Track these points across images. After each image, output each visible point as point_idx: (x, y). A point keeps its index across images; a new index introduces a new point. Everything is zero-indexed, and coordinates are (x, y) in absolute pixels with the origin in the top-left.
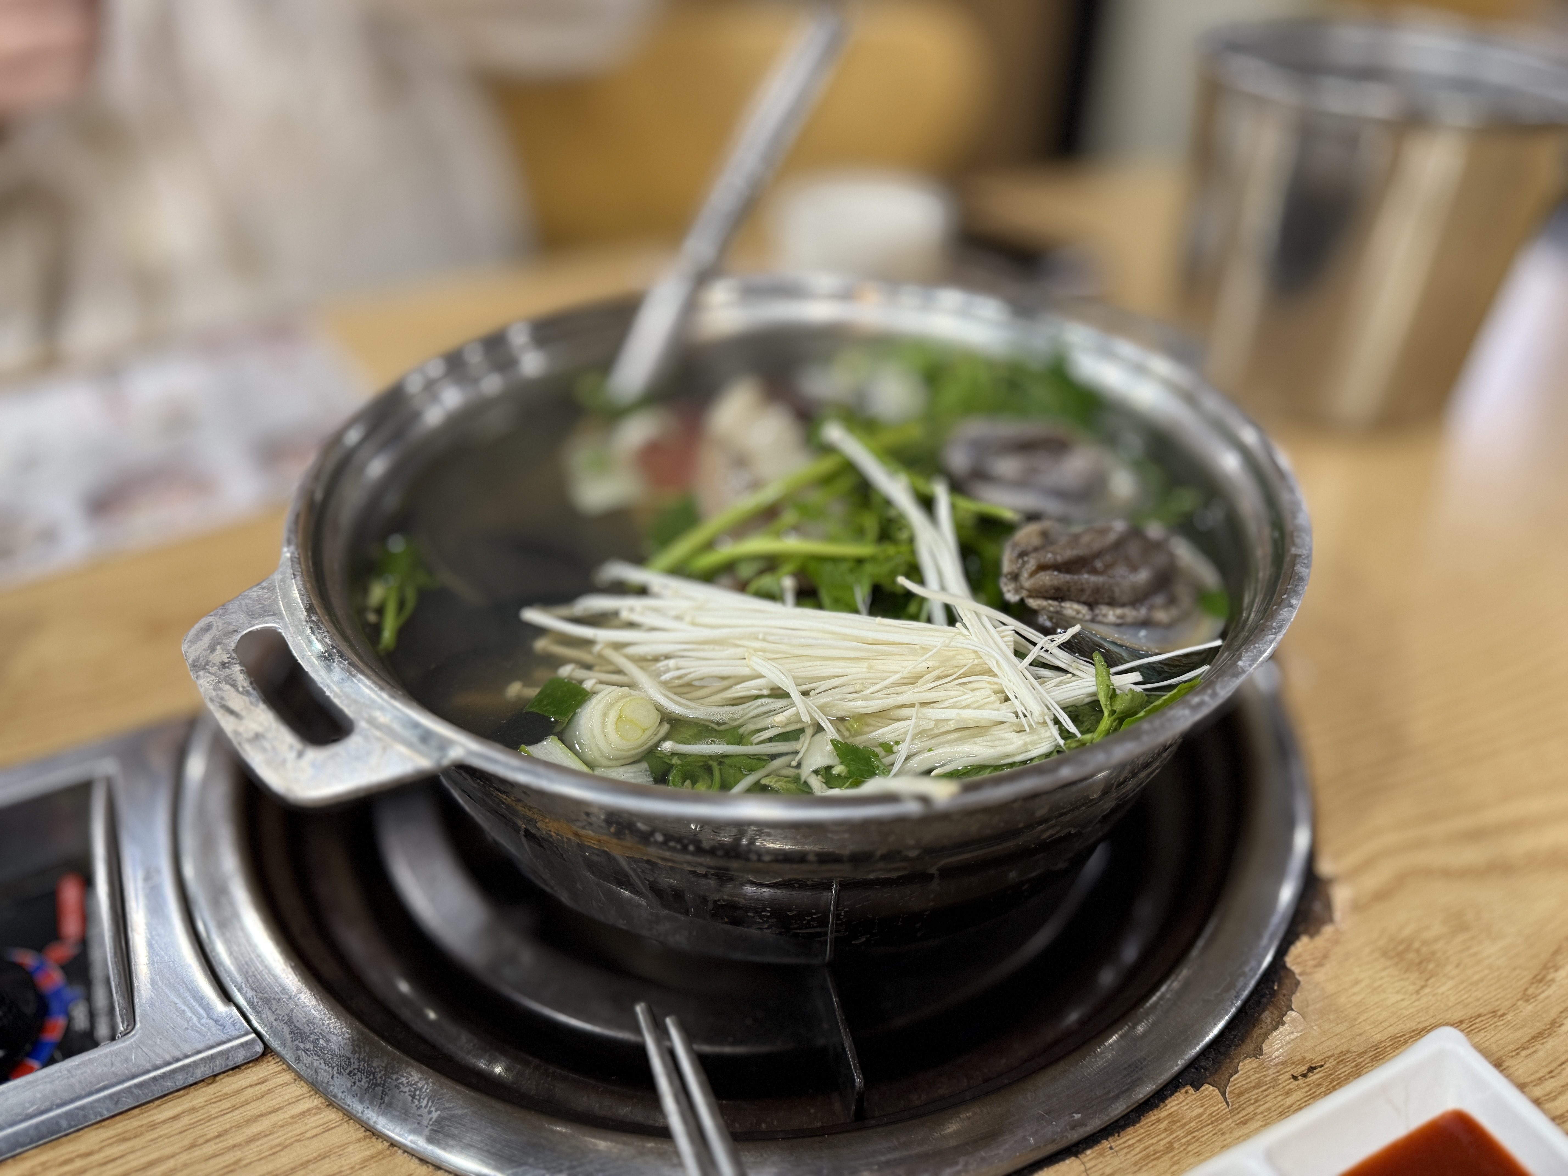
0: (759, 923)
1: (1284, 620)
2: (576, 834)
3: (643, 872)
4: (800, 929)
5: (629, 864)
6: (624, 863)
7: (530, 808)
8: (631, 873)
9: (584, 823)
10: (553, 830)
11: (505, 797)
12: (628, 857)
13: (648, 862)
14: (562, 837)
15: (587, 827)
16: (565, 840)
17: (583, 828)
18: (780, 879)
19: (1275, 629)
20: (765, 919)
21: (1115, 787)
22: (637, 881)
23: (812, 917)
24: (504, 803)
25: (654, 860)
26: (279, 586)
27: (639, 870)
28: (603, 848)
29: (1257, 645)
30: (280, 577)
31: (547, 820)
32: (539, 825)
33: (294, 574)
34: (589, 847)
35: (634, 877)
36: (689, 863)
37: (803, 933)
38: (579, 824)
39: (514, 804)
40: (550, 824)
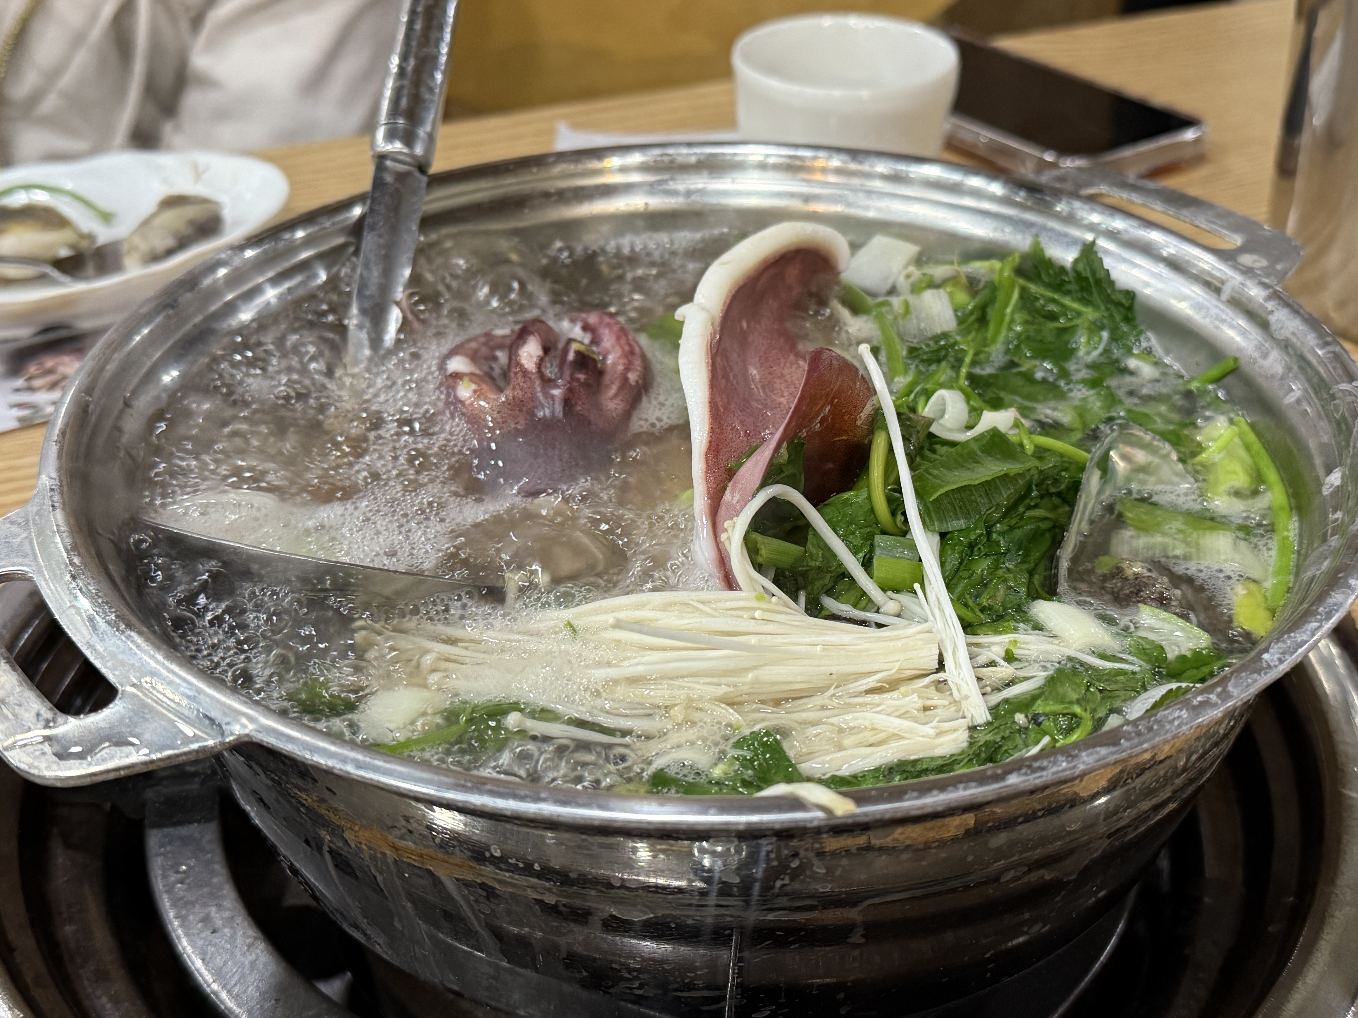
0: (628, 979)
1: (1335, 605)
2: (395, 848)
3: (477, 901)
4: (681, 991)
5: (459, 889)
6: (450, 886)
7: (336, 811)
8: (462, 902)
9: (404, 831)
10: (363, 842)
11: (305, 797)
12: (457, 879)
13: (483, 886)
14: (376, 852)
15: (406, 837)
16: (379, 855)
17: (402, 838)
18: (652, 916)
19: (1321, 615)
20: (635, 974)
21: (1102, 817)
22: (470, 914)
23: (696, 975)
24: (303, 805)
25: (491, 883)
26: (34, 520)
27: (472, 898)
28: (425, 867)
29: (1292, 635)
30: (35, 509)
31: (357, 828)
32: (347, 835)
33: (53, 506)
34: (409, 864)
35: (466, 908)
36: (533, 887)
37: (686, 998)
38: (397, 832)
39: (315, 805)
40: (361, 833)
